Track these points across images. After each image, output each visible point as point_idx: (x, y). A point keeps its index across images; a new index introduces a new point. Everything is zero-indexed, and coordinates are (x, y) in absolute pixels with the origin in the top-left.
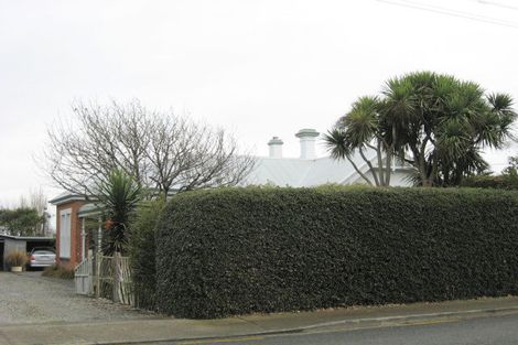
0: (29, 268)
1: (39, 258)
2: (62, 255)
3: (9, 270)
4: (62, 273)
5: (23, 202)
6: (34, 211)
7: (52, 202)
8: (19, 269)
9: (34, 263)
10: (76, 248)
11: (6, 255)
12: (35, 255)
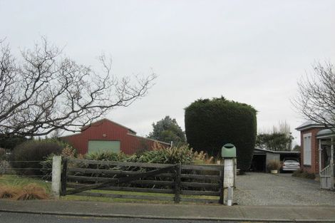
0: (282, 171)
1: (289, 165)
2: (305, 163)
3: (270, 172)
4: (307, 175)
5: (274, 129)
6: (283, 135)
7: (297, 129)
8: (276, 172)
9: (285, 168)
10: (315, 159)
11: (267, 163)
12: (285, 163)
